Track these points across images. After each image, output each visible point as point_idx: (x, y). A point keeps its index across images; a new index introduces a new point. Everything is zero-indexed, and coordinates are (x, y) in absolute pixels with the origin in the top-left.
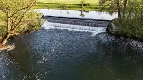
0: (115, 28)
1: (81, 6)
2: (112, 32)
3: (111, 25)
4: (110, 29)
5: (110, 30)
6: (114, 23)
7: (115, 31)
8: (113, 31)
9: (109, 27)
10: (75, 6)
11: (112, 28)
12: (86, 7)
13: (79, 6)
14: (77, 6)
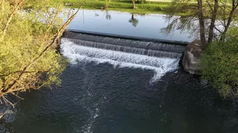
1: (131, 4)
2: (190, 71)
3: (187, 55)
4: (186, 64)
5: (186, 67)
6: (192, 53)
7: (195, 68)
8: (191, 68)
9: (183, 60)
10: (120, 3)
11: (189, 64)
12: (140, 7)
13: (129, 4)
14: (124, 4)
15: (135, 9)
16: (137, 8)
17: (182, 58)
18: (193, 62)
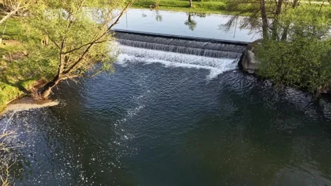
0: (254, 62)
1: (188, 2)
2: (249, 71)
3: (248, 54)
4: (246, 63)
5: (246, 66)
6: (253, 52)
7: (253, 67)
8: (250, 67)
9: (243, 60)
11: (249, 63)
12: (199, 6)
15: (193, 8)
16: (195, 6)
17: (242, 58)
18: (253, 61)
